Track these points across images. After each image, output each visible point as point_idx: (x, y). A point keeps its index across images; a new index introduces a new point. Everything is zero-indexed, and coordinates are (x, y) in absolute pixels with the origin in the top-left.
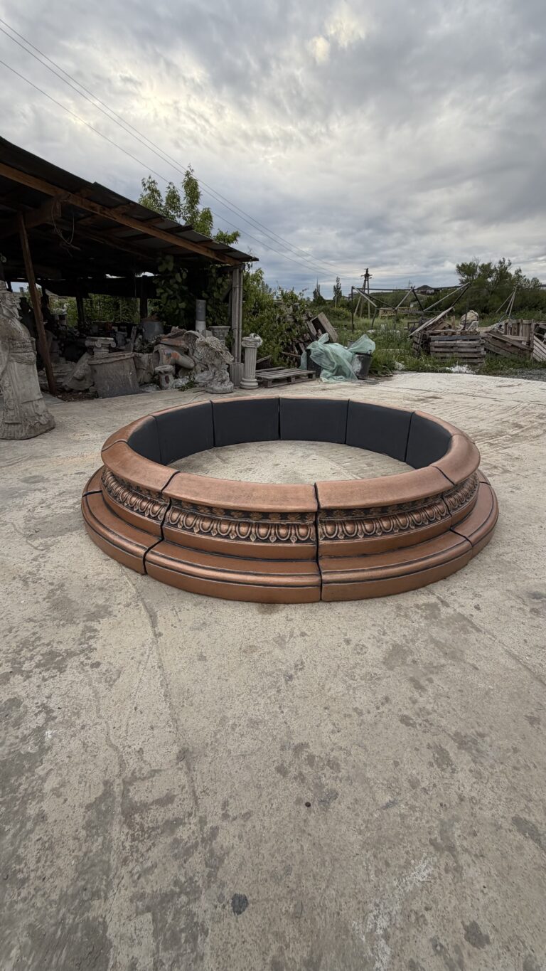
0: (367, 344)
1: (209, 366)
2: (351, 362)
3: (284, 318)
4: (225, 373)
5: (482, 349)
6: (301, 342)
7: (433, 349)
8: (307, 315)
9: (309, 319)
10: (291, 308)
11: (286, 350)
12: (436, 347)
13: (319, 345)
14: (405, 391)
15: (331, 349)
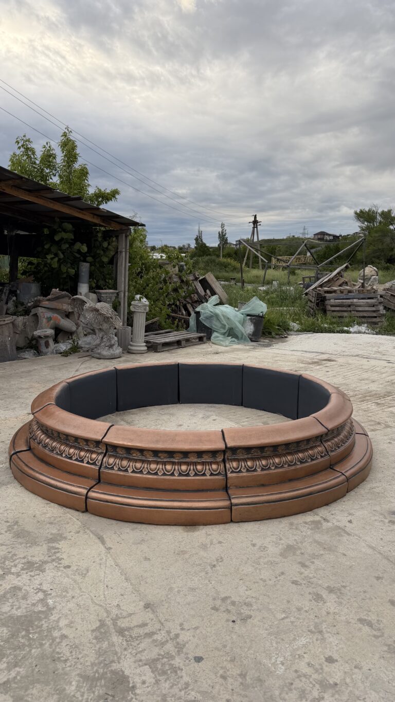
0: (259, 307)
1: (97, 331)
2: (243, 323)
3: (170, 278)
4: (113, 338)
5: (381, 308)
6: (189, 303)
7: (329, 308)
8: (194, 275)
9: (196, 279)
10: (177, 268)
11: (174, 311)
12: (332, 306)
13: (208, 308)
14: (299, 354)
15: (222, 311)
